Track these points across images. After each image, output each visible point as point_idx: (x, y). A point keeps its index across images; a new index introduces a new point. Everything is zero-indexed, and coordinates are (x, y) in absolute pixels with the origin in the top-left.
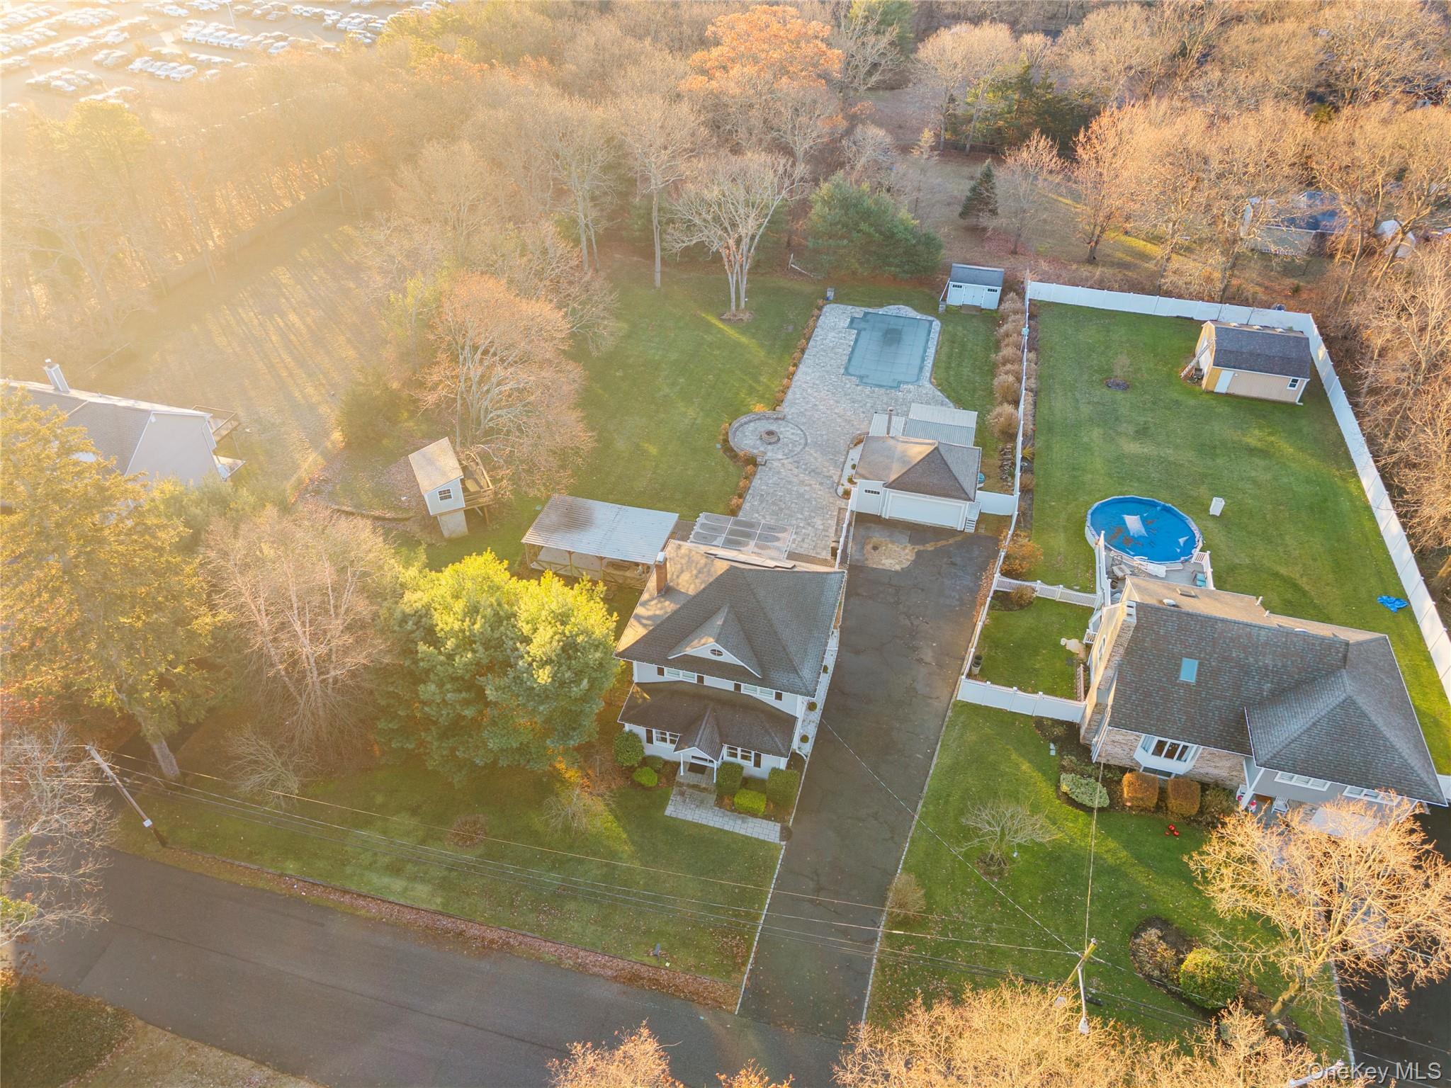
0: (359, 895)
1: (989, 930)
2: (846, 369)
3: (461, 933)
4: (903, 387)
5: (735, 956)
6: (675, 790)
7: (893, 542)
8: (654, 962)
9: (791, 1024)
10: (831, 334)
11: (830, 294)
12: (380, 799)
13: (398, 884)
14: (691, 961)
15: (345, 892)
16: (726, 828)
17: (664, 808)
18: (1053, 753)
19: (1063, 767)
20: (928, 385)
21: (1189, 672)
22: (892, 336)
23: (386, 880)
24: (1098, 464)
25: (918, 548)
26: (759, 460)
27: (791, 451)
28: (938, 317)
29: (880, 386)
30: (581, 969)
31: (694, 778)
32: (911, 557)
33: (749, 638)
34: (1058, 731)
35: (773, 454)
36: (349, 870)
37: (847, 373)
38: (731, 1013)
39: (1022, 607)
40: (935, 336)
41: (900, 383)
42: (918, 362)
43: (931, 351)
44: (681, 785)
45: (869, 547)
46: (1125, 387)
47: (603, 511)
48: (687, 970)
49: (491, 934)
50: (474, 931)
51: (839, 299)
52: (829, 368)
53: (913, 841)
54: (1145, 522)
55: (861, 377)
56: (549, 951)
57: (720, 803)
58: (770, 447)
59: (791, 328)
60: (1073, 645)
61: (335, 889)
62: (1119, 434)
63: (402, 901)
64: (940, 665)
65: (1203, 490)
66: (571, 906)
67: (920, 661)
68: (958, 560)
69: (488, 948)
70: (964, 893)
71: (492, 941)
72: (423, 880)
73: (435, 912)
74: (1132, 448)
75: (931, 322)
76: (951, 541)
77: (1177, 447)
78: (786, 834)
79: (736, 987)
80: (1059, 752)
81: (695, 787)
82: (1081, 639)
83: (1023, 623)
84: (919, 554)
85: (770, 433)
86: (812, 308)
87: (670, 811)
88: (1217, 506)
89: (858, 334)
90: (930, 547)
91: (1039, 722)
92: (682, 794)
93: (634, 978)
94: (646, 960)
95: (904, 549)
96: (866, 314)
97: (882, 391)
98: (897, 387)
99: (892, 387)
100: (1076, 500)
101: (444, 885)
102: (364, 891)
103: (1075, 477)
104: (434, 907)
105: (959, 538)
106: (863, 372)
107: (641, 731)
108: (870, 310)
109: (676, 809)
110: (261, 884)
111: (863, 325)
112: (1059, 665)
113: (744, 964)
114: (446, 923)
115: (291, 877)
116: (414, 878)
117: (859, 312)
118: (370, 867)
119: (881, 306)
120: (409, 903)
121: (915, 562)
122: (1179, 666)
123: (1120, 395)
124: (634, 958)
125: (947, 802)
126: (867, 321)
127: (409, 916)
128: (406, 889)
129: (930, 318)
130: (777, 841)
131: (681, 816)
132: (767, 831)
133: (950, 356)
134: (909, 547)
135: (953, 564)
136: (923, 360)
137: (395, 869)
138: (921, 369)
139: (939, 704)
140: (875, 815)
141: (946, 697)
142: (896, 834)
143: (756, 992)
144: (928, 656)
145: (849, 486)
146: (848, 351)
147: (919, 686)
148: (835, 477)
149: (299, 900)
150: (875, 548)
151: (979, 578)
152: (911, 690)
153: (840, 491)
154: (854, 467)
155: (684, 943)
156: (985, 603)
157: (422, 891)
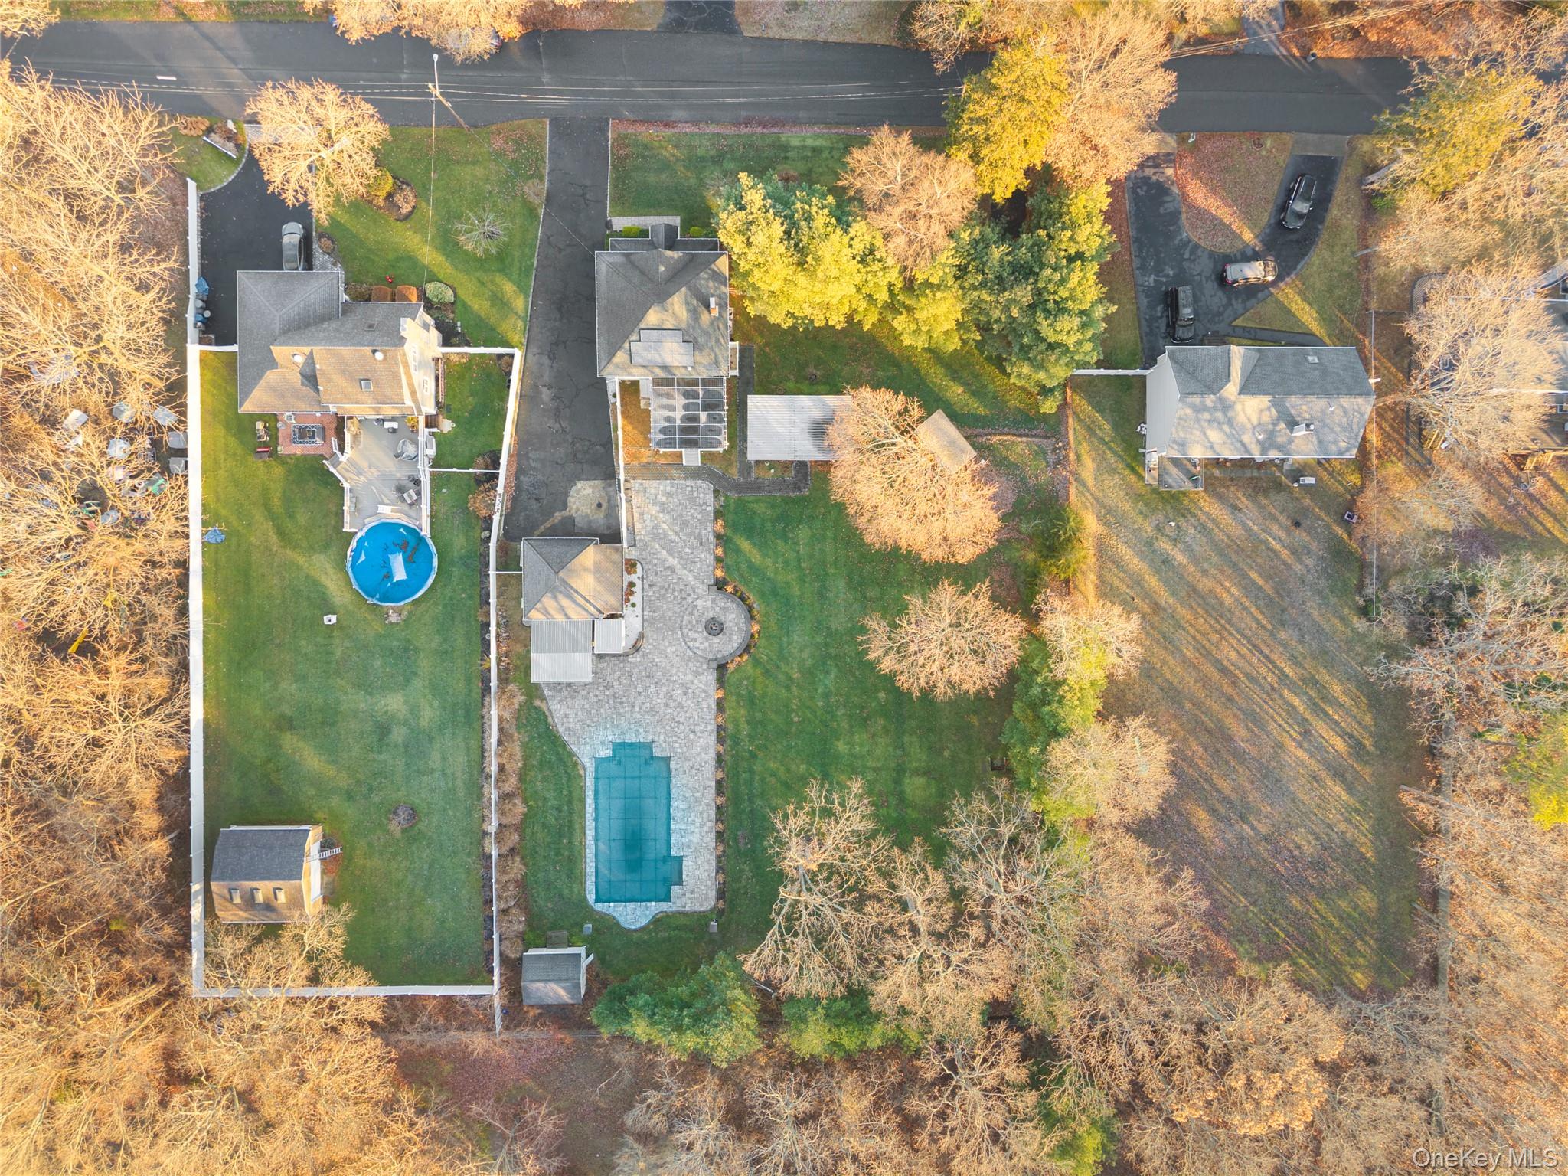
3: (764, 127)
4: (609, 752)
5: (618, 145)
7: (587, 516)
9: (582, 119)
10: (696, 839)
11: (713, 928)
13: (810, 142)
14: (639, 138)
16: (643, 217)
17: (683, 221)
18: (459, 324)
19: (452, 309)
20: (586, 761)
23: (818, 143)
24: (425, 667)
25: (566, 513)
26: (715, 591)
27: (691, 614)
28: (590, 914)
30: (695, 123)
32: (571, 500)
34: (455, 340)
35: (709, 604)
38: (613, 118)
40: (591, 871)
45: (605, 505)
48: (641, 133)
49: (747, 130)
50: (759, 130)
51: (702, 918)
52: (687, 766)
53: (536, 237)
56: (714, 129)
58: (711, 612)
60: (447, 426)
62: (405, 723)
66: (713, 152)
68: (535, 505)
69: (747, 122)
71: (746, 126)
74: (395, 703)
75: (598, 900)
77: (356, 715)
78: (608, 225)
79: (613, 131)
80: (455, 325)
83: (481, 439)
84: (565, 506)
86: (727, 890)
87: (676, 219)
90: (558, 516)
93: (667, 124)
95: (578, 510)
97: (628, 739)
100: (445, 606)
101: (785, 148)
102: (826, 135)
103: (446, 640)
104: (785, 136)
105: (537, 533)
108: (665, 907)
113: (613, 143)
114: (776, 130)
116: (804, 147)
117: (676, 901)
118: (832, 149)
119: (657, 921)
121: (566, 494)
123: (403, 793)
124: (669, 135)
125: (520, 268)
128: (804, 141)
129: (599, 907)
130: (613, 219)
131: (671, 217)
132: (620, 223)
133: (571, 827)
134: (573, 512)
135: (537, 500)
136: (596, 809)
137: (816, 150)
139: (534, 349)
140: (560, 250)
141: (530, 356)
142: (547, 241)
143: (603, 130)
144: (546, 394)
145: (634, 578)
146: (674, 804)
147: (546, 361)
148: (646, 586)
149: (859, 125)
150: (599, 505)
151: (518, 487)
152: (552, 357)
153: (639, 568)
154: (633, 605)
155: (646, 147)
156: (510, 456)
157: (795, 142)
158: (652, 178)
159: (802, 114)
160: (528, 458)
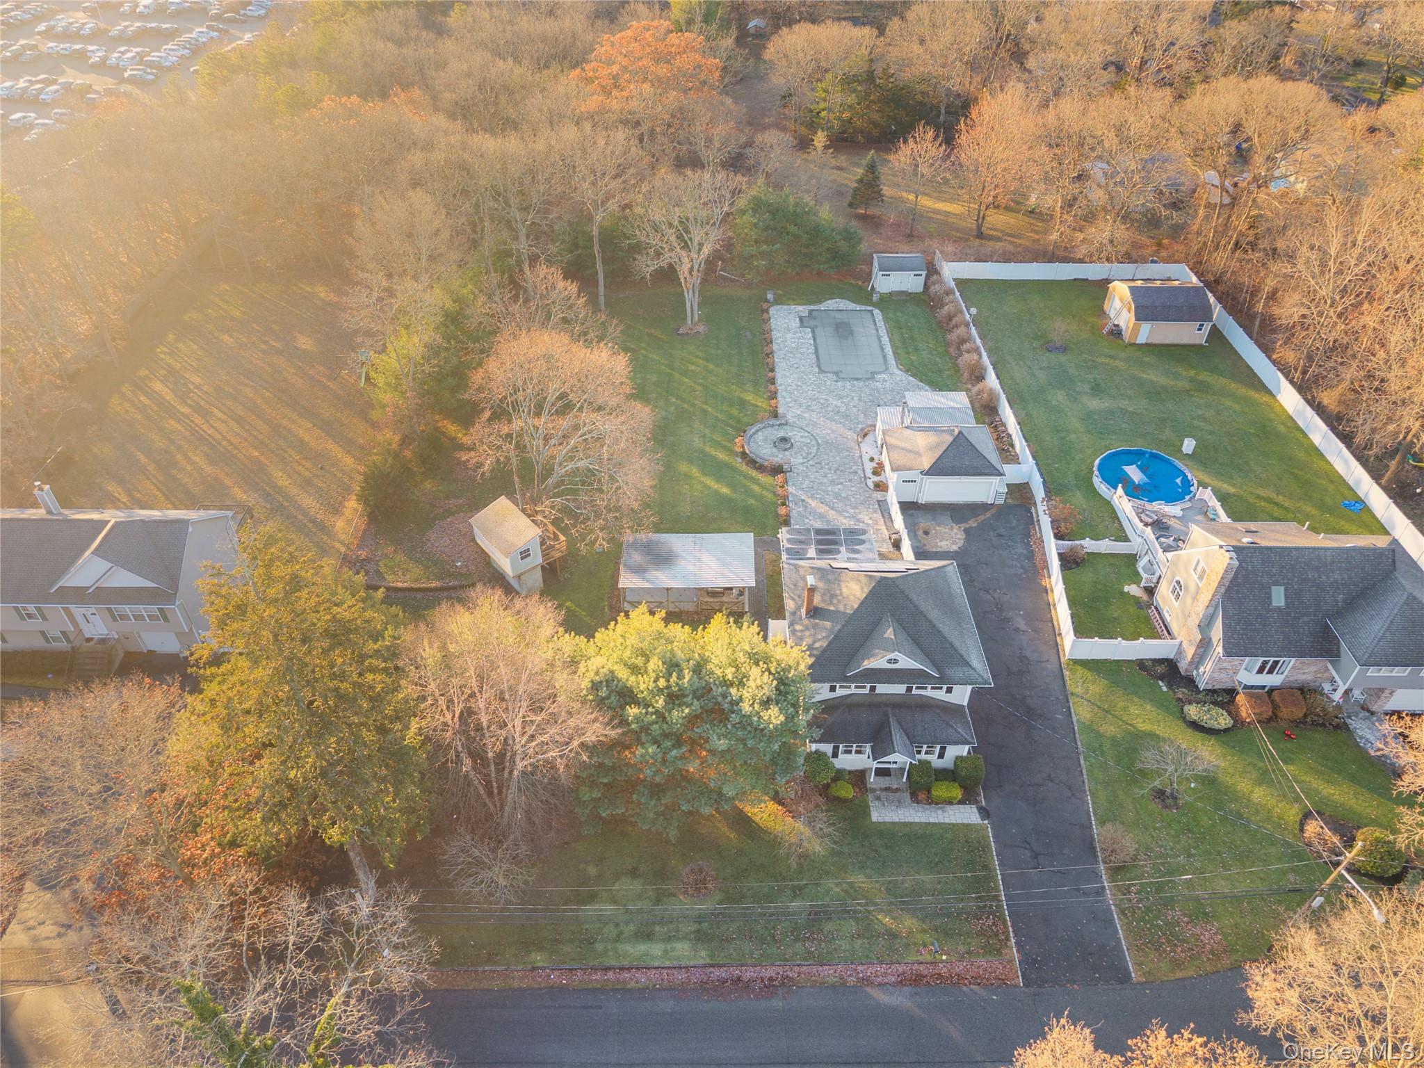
0: (622, 969)
1: (1190, 856)
2: (819, 367)
3: (739, 979)
4: (878, 377)
5: (997, 934)
6: (870, 797)
7: (939, 525)
8: (929, 958)
9: (1073, 982)
10: (789, 336)
11: (770, 296)
12: (592, 870)
13: (656, 949)
14: (962, 949)
15: (607, 969)
16: (932, 820)
17: (867, 814)
18: (1165, 689)
19: (1179, 700)
20: (899, 372)
21: (1278, 597)
22: (843, 330)
23: (642, 948)
24: (1075, 423)
25: (964, 526)
26: (785, 467)
27: (808, 453)
28: (874, 305)
29: (857, 379)
30: (866, 981)
31: (885, 782)
32: (962, 536)
33: (917, 642)
34: (1160, 669)
35: (795, 459)
36: (599, 947)
37: (821, 371)
38: (1016, 986)
39: (1077, 564)
40: (880, 324)
41: (873, 373)
42: (879, 352)
43: (885, 339)
44: (874, 790)
45: (920, 533)
46: (1064, 349)
47: (679, 543)
48: (961, 959)
49: (770, 972)
50: (749, 974)
51: (778, 301)
52: (803, 369)
53: (1092, 794)
54: (1143, 469)
55: (837, 373)
56: (829, 973)
57: (915, 798)
58: (787, 453)
59: (748, 334)
60: (1133, 590)
61: (595, 969)
62: (1078, 393)
63: (668, 964)
64: (1035, 631)
65: (1168, 433)
66: (829, 927)
67: (1017, 630)
68: (1002, 531)
69: (770, 987)
70: (1155, 829)
71: (771, 979)
72: (679, 939)
73: (705, 966)
74: (1095, 404)
75: (871, 312)
76: (988, 515)
77: (1130, 398)
78: (984, 813)
79: (1011, 961)
80: (1170, 686)
81: (887, 789)
82: (1138, 583)
83: (1086, 576)
84: (966, 531)
85: (784, 440)
86: (760, 312)
87: (875, 817)
88: (1189, 445)
89: (813, 332)
90: (972, 523)
91: (1141, 664)
92: (878, 798)
93: (917, 979)
94: (920, 958)
95: (952, 528)
96: (811, 312)
97: (861, 383)
98: (873, 378)
99: (868, 379)
101: (700, 938)
102: (625, 963)
103: (1062, 438)
104: (701, 962)
105: (993, 511)
106: (835, 368)
107: (827, 748)
108: (812, 307)
109: (881, 814)
110: (516, 984)
111: (812, 323)
112: (1132, 609)
113: (1008, 939)
114: (718, 973)
115: (544, 969)
116: (668, 939)
117: (803, 310)
118: (618, 938)
119: (820, 302)
120: (675, 963)
121: (967, 540)
122: (1270, 594)
123: (1063, 358)
124: (910, 959)
125: (1102, 753)
126: (815, 318)
127: (681, 976)
128: (666, 951)
129: (869, 308)
130: (979, 821)
131: (887, 819)
132: (967, 815)
133: (904, 342)
134: (956, 527)
135: (1000, 535)
136: (883, 350)
137: (645, 935)
138: (885, 357)
139: (1052, 666)
140: (1050, 778)
141: (1054, 659)
142: (1075, 791)
143: (1029, 962)
144: (1021, 624)
145: (876, 479)
146: (812, 349)
147: (1028, 654)
148: (860, 472)
149: (563, 989)
150: (926, 533)
151: (1028, 545)
152: (1023, 658)
153: (871, 485)
154: (872, 459)
155: (947, 934)
156: (1046, 566)
157: (682, 949)
158: (927, 878)
159: (667, 1005)
160: (1022, 567)
